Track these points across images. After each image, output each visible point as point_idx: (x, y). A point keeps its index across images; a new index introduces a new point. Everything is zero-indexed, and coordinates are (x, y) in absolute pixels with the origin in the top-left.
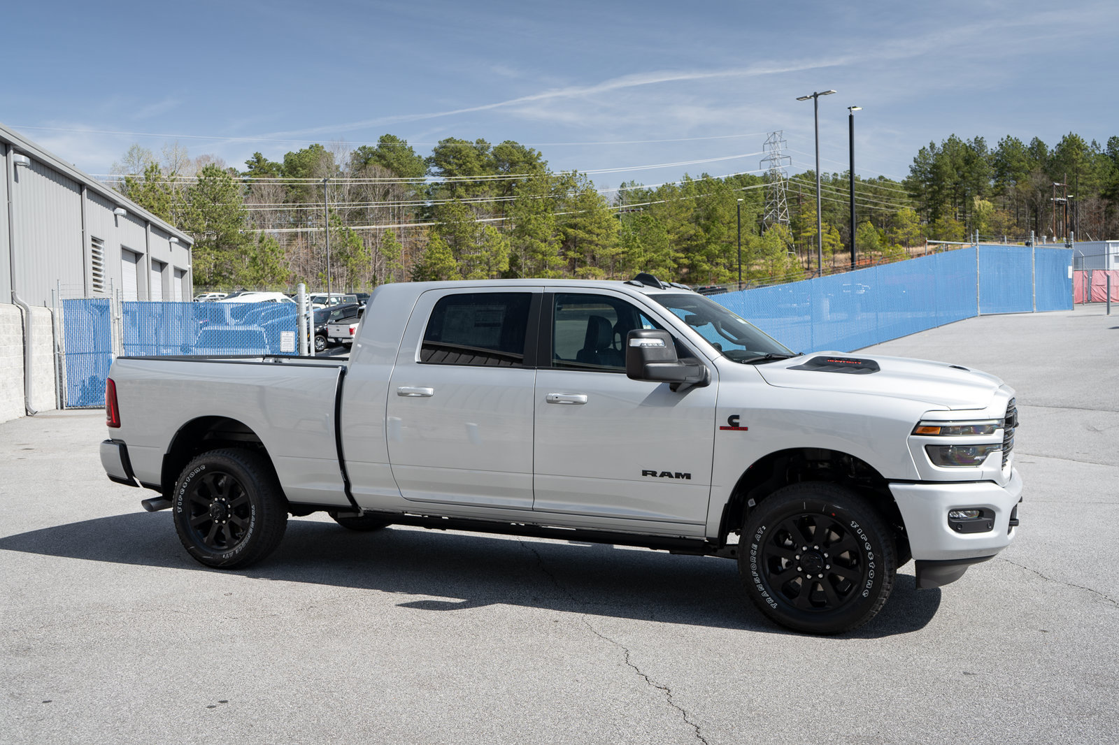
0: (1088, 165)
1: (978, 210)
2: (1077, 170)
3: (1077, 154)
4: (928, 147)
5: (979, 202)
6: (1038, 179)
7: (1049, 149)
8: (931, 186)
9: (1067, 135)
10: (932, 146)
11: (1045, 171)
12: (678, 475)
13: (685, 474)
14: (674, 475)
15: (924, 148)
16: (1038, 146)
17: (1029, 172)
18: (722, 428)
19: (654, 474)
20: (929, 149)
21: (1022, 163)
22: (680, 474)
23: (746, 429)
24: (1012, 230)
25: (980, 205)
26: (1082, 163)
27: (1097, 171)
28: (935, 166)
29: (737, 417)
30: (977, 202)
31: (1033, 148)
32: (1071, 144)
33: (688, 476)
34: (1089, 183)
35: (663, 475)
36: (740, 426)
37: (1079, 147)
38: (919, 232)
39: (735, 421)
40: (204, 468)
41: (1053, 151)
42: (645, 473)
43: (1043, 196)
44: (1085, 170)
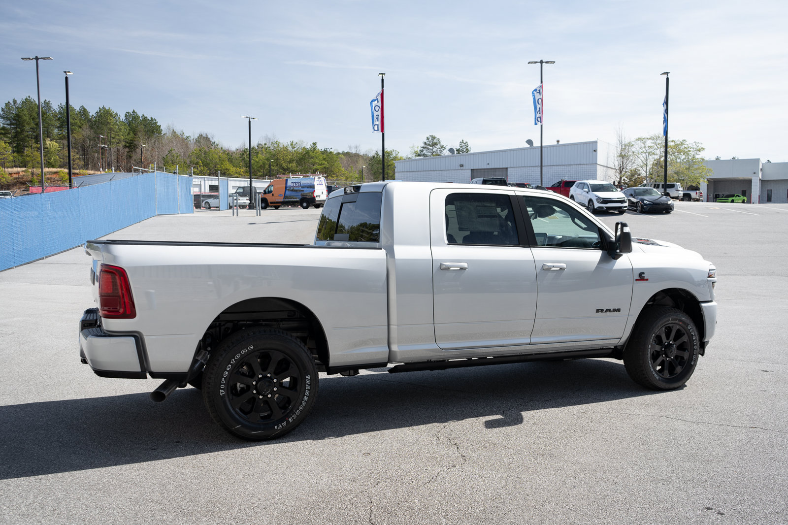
0: (117, 127)
1: (49, 147)
2: (110, 129)
3: (110, 120)
4: (11, 102)
5: (49, 142)
6: (87, 132)
7: (91, 114)
8: (14, 128)
9: (101, 107)
10: (15, 102)
11: (91, 127)
12: (614, 310)
14: (612, 310)
15: (9, 102)
16: (84, 112)
17: (80, 127)
18: (637, 280)
19: (602, 311)
20: (12, 104)
21: (76, 121)
23: (647, 280)
24: (76, 162)
25: (50, 144)
26: (113, 125)
27: (122, 130)
28: (17, 115)
29: (643, 273)
30: (48, 142)
31: (80, 112)
32: (105, 115)
34: (117, 137)
35: (607, 311)
36: (645, 278)
37: (111, 115)
38: (12, 158)
39: (642, 275)
40: (252, 348)
41: (93, 115)
42: (598, 311)
43: (90, 142)
44: (115, 130)
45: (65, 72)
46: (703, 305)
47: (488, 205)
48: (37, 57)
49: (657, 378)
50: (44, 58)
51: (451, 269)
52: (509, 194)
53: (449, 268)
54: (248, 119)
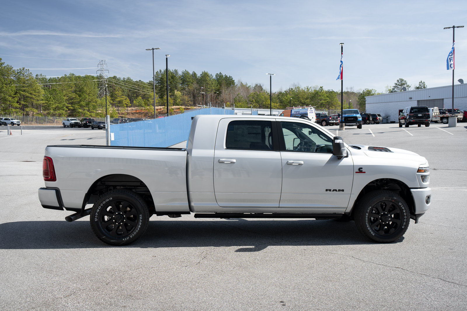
0: (211, 82)
1: (176, 95)
2: (207, 84)
3: (208, 78)
4: (159, 71)
5: (177, 92)
6: (195, 85)
7: (198, 76)
8: (160, 85)
9: (203, 72)
10: (160, 71)
11: (197, 83)
12: (339, 190)
13: (342, 190)
14: (338, 190)
15: (158, 72)
16: (194, 74)
17: (192, 83)
18: (356, 172)
19: (330, 190)
20: (159, 72)
21: (190, 80)
22: (340, 190)
23: (365, 172)
24: (189, 102)
25: (177, 93)
26: (209, 81)
27: (214, 84)
28: (161, 78)
29: (362, 168)
30: (176, 92)
31: (193, 75)
32: (205, 75)
33: (343, 190)
34: (211, 88)
35: (334, 190)
36: (363, 171)
37: (208, 76)
38: (158, 101)
39: (361, 170)
40: (112, 199)
41: (199, 76)
42: (327, 190)
43: (197, 91)
44: (210, 84)
45: (166, 55)
46: (412, 190)
47: (256, 127)
48: (153, 48)
49: (374, 234)
50: (156, 49)
51: (225, 162)
52: (271, 121)
53: (224, 162)
54: (270, 75)
